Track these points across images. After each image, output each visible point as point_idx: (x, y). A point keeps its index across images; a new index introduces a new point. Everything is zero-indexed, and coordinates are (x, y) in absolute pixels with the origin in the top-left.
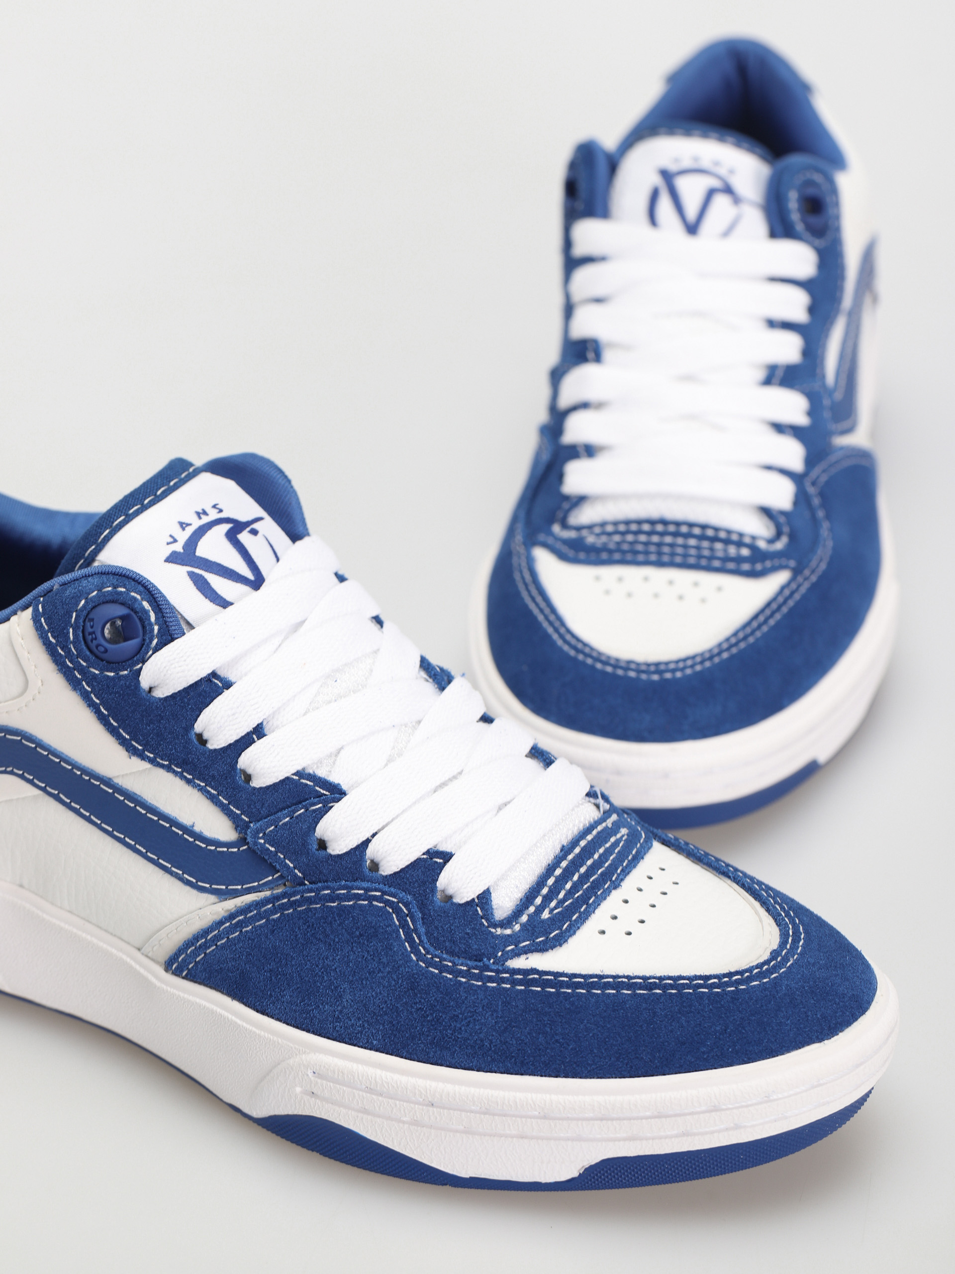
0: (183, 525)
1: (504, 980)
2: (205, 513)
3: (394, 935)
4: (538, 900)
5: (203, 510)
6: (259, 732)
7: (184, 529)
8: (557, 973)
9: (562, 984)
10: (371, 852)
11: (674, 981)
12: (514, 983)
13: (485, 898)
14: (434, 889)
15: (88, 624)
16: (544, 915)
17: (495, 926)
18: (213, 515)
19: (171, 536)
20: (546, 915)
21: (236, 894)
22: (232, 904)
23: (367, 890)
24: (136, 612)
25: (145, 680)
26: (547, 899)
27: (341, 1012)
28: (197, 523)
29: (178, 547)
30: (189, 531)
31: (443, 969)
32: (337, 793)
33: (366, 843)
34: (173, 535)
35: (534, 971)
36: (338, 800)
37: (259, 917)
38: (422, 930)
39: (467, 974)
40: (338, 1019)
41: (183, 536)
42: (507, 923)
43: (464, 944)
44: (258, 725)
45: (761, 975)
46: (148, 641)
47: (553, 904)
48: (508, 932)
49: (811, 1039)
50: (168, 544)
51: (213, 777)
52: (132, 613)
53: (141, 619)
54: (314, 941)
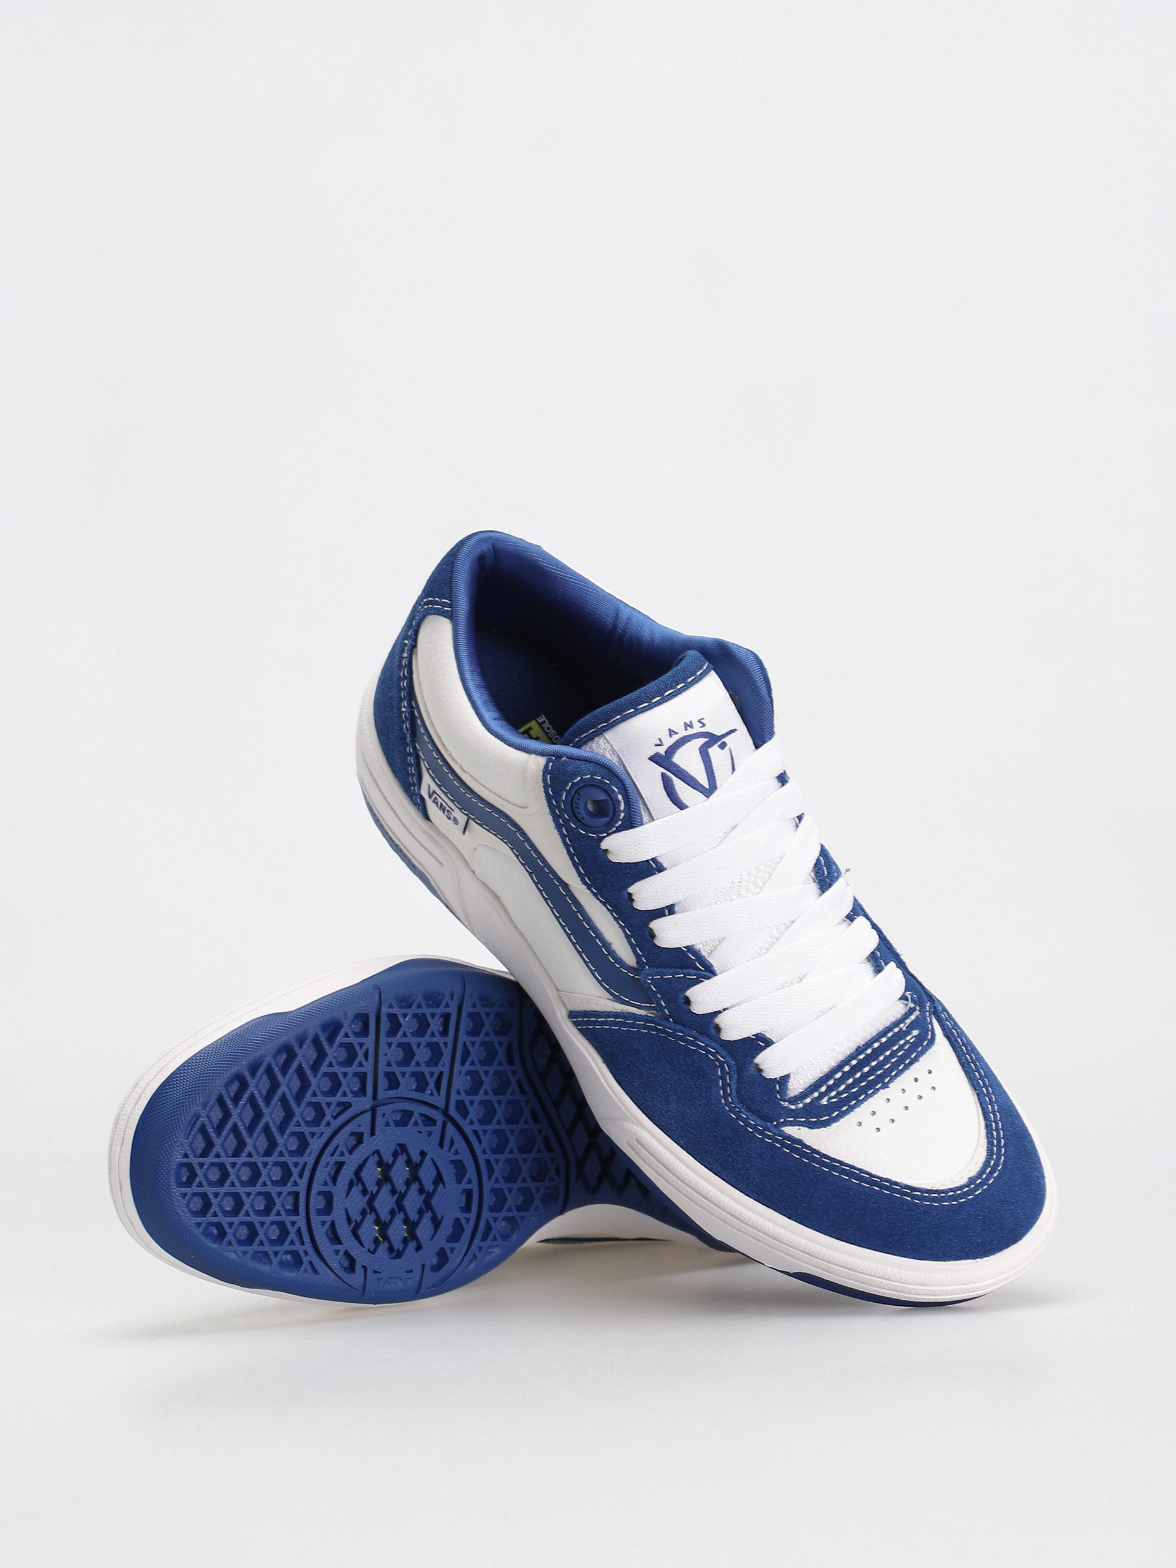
0: (672, 733)
1: (777, 1141)
2: (691, 726)
3: (715, 1083)
4: (823, 1089)
5: (691, 722)
6: (670, 910)
7: (671, 736)
8: (815, 1149)
9: (814, 1160)
10: (718, 1020)
11: (890, 1185)
12: (784, 1145)
13: (785, 1079)
14: (751, 1062)
15: (577, 796)
16: (823, 1101)
17: (785, 1101)
18: (697, 729)
19: (660, 740)
20: (824, 1101)
21: (624, 1002)
22: (619, 1007)
23: (707, 1045)
24: (612, 800)
25: (604, 845)
26: (830, 1089)
27: (666, 1112)
28: (682, 733)
29: (662, 750)
30: (675, 738)
31: (739, 1118)
32: (709, 972)
33: (719, 1012)
34: (662, 739)
35: (800, 1142)
36: (708, 978)
37: (633, 1026)
38: (734, 1087)
39: (754, 1127)
40: (663, 1116)
41: (669, 742)
42: (794, 1100)
43: (760, 1106)
44: (672, 905)
45: (953, 1198)
46: (614, 821)
47: (833, 1094)
48: (793, 1107)
49: (968, 1256)
50: (656, 745)
51: (632, 925)
52: (610, 799)
53: (613, 805)
54: (664, 1060)
